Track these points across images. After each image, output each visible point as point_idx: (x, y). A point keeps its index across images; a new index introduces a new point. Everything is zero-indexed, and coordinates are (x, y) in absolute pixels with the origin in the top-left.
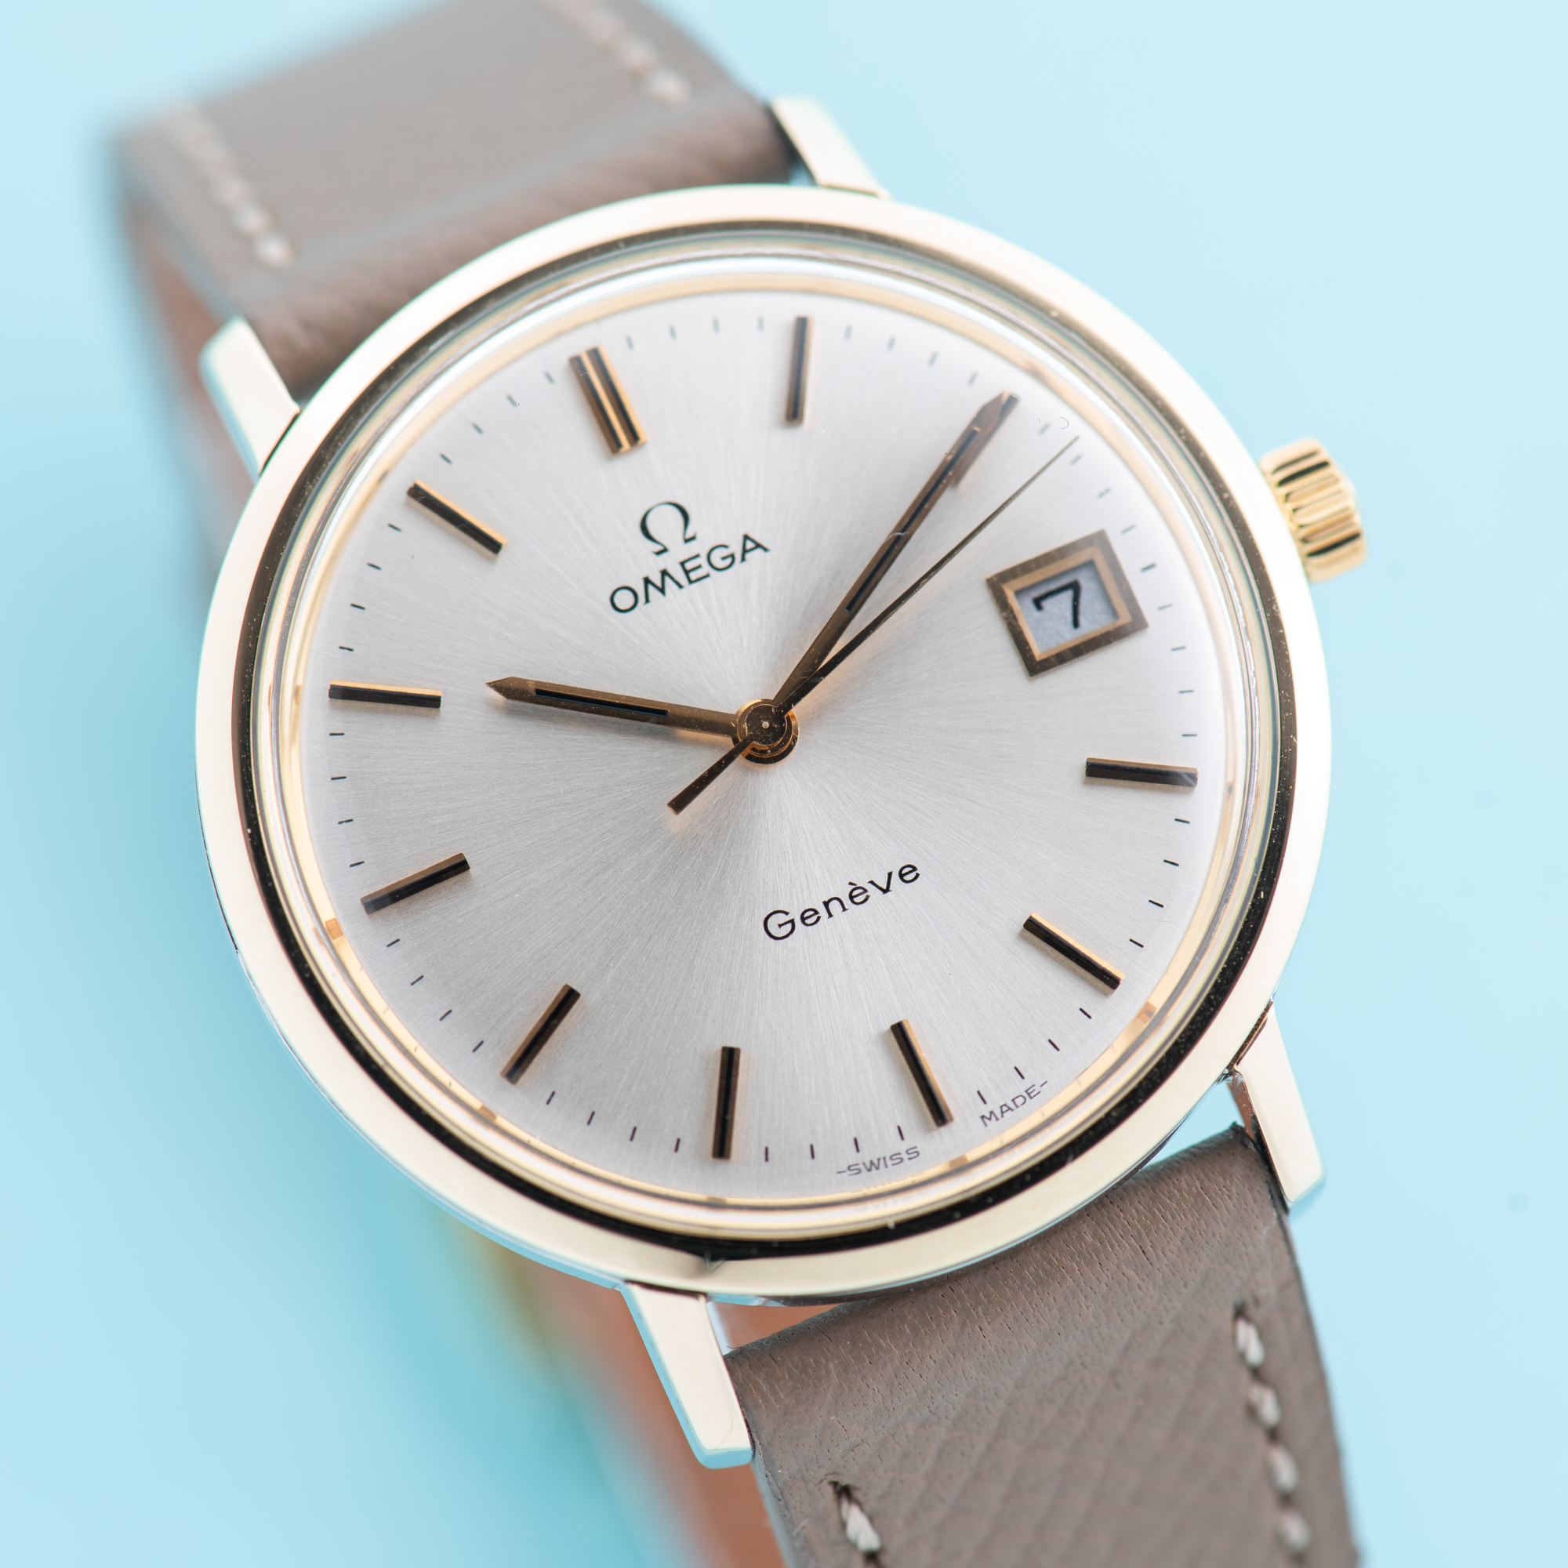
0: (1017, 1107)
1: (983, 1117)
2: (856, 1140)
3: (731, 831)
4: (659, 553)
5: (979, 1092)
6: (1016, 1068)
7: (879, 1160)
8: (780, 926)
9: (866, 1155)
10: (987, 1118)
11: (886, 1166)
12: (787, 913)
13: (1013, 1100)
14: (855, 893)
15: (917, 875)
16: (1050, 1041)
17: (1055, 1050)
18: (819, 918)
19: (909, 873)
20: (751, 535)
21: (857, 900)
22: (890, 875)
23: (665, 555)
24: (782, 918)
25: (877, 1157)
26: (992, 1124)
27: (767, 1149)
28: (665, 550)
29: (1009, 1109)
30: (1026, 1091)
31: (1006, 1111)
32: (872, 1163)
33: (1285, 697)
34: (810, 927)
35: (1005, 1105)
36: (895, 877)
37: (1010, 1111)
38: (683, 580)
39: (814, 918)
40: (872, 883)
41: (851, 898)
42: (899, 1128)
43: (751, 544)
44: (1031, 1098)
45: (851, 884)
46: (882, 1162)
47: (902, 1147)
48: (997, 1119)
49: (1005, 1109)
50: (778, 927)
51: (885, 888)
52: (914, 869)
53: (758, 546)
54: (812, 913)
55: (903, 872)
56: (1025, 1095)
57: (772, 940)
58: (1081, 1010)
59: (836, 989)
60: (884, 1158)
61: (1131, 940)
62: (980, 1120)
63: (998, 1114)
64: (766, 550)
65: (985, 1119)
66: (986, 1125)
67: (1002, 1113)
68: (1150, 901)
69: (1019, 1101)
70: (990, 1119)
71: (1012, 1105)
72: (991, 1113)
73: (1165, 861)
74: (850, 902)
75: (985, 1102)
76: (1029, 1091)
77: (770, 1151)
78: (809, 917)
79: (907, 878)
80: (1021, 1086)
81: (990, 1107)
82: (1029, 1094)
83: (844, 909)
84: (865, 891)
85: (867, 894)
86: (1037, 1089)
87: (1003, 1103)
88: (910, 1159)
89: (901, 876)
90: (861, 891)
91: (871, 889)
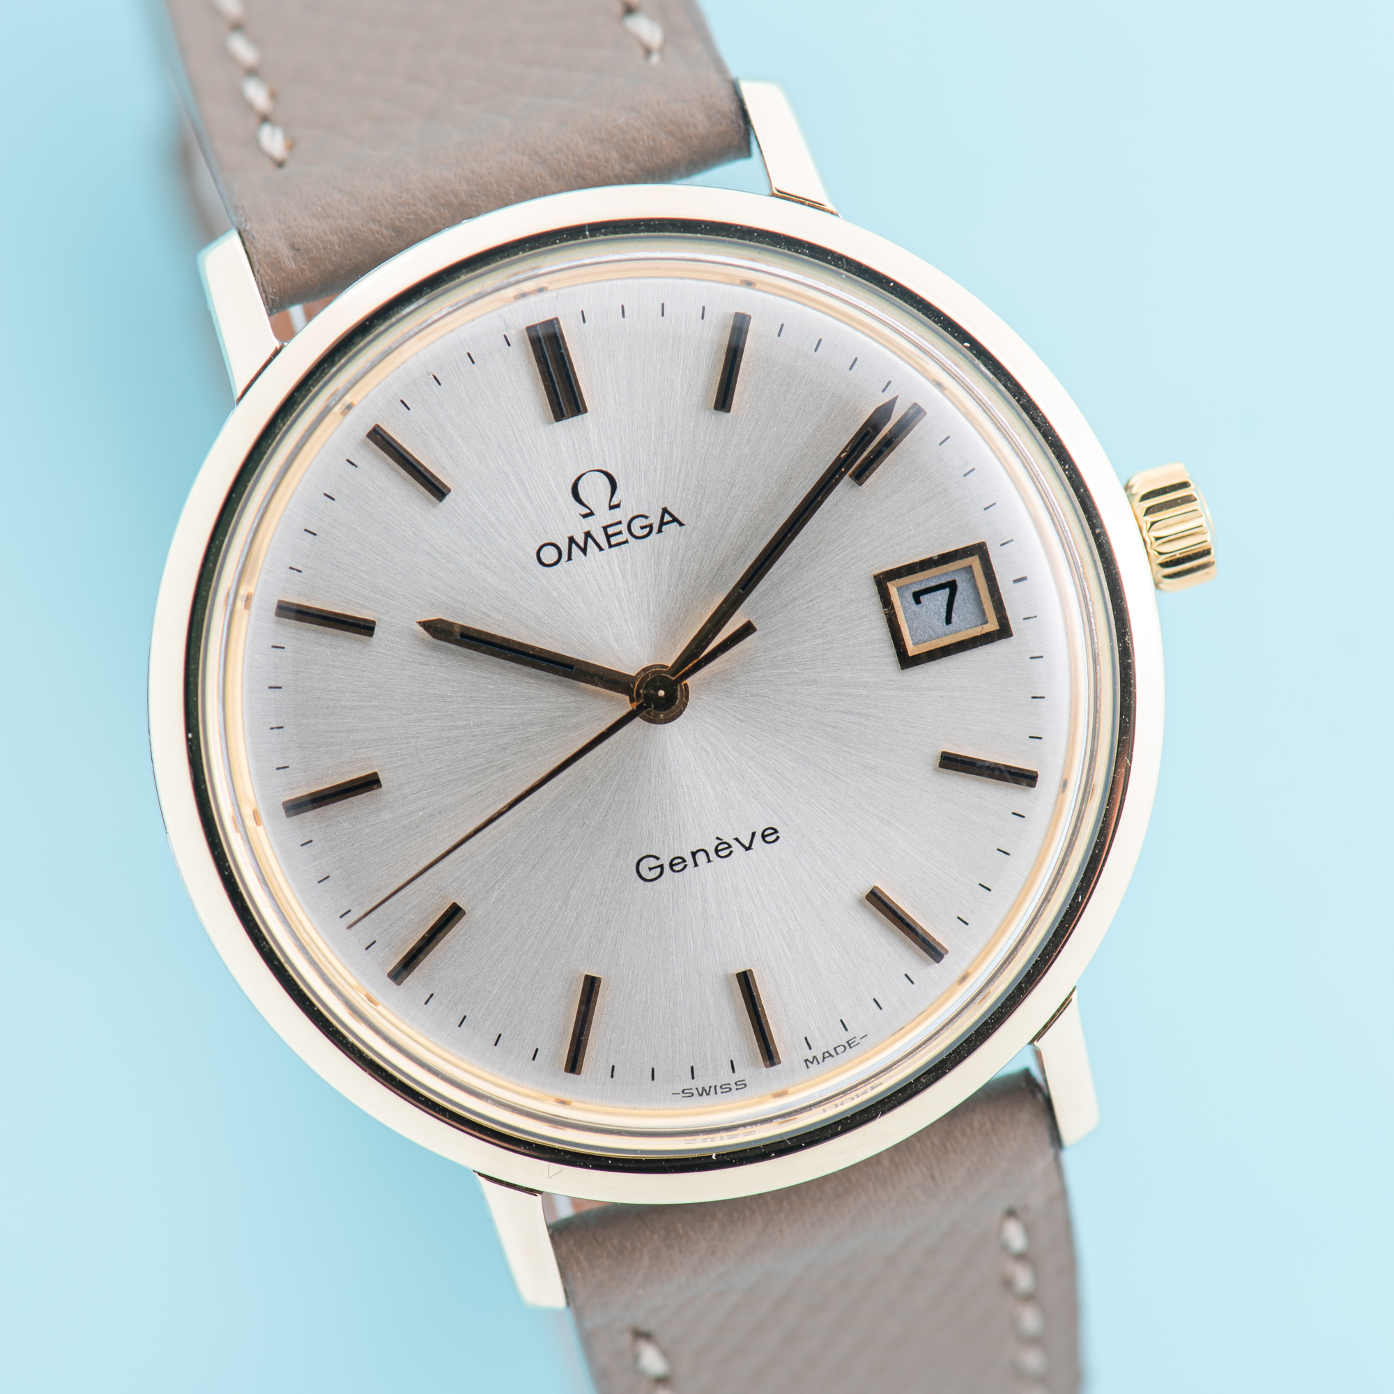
0: (837, 1054)
1: (806, 1061)
2: (692, 1068)
3: (618, 778)
4: (585, 516)
5: (806, 1039)
6: (841, 1021)
7: (710, 1087)
8: (650, 869)
9: (699, 1083)
10: (810, 1061)
11: (716, 1093)
12: (658, 858)
13: (835, 1049)
14: (720, 848)
15: (778, 838)
16: (875, 1000)
17: (878, 1008)
18: (685, 866)
19: (770, 835)
20: (670, 509)
21: (721, 853)
22: (754, 834)
23: (590, 518)
24: (653, 862)
25: (709, 1085)
26: (813, 1067)
27: (613, 1067)
28: (591, 514)
29: (831, 1055)
30: (848, 1042)
31: (827, 1057)
32: (704, 1089)
33: (1125, 722)
34: (676, 873)
35: (828, 1052)
36: (758, 837)
37: (831, 1057)
38: (604, 543)
39: (681, 866)
40: (737, 839)
41: (717, 851)
42: (732, 1062)
43: (668, 518)
44: (850, 1047)
45: (718, 838)
46: (713, 1089)
47: (732, 1079)
48: (818, 1063)
49: (827, 1055)
50: (648, 869)
51: (748, 846)
52: (776, 831)
53: (675, 520)
54: (680, 860)
55: (766, 833)
56: (846, 1045)
57: (642, 881)
58: (906, 975)
59: (692, 933)
60: (715, 1087)
61: (959, 918)
62: (804, 1062)
63: (820, 1059)
64: (681, 524)
65: (808, 1062)
66: (808, 1067)
67: (824, 1058)
68: (980, 884)
69: (840, 1050)
70: (812, 1063)
71: (833, 1053)
72: (815, 1057)
73: (999, 850)
74: (715, 855)
75: (810, 1048)
76: (850, 1042)
77: (615, 1068)
78: (676, 864)
79: (768, 839)
80: (844, 1037)
81: (814, 1052)
82: (849, 1045)
83: (709, 861)
84: (730, 846)
85: (730, 849)
86: (857, 1040)
87: (826, 1050)
88: (737, 1089)
89: (764, 836)
90: (726, 846)
91: (735, 845)
